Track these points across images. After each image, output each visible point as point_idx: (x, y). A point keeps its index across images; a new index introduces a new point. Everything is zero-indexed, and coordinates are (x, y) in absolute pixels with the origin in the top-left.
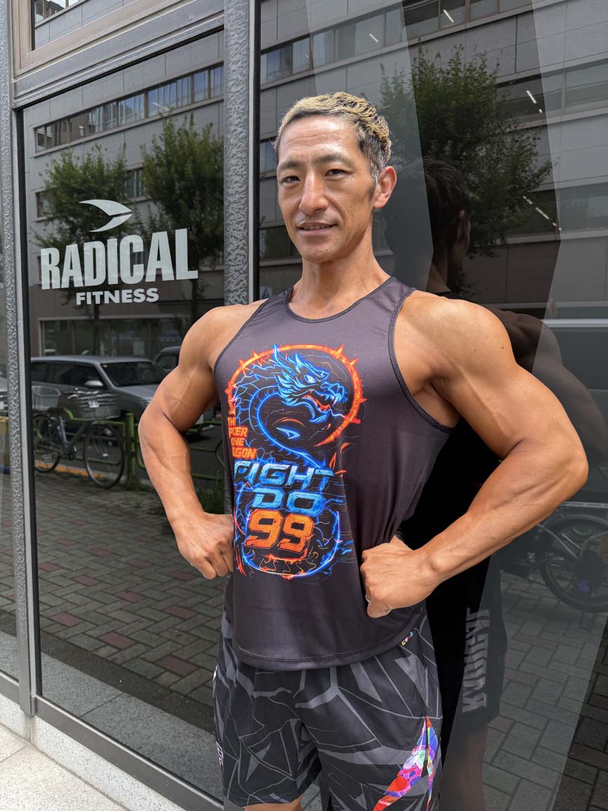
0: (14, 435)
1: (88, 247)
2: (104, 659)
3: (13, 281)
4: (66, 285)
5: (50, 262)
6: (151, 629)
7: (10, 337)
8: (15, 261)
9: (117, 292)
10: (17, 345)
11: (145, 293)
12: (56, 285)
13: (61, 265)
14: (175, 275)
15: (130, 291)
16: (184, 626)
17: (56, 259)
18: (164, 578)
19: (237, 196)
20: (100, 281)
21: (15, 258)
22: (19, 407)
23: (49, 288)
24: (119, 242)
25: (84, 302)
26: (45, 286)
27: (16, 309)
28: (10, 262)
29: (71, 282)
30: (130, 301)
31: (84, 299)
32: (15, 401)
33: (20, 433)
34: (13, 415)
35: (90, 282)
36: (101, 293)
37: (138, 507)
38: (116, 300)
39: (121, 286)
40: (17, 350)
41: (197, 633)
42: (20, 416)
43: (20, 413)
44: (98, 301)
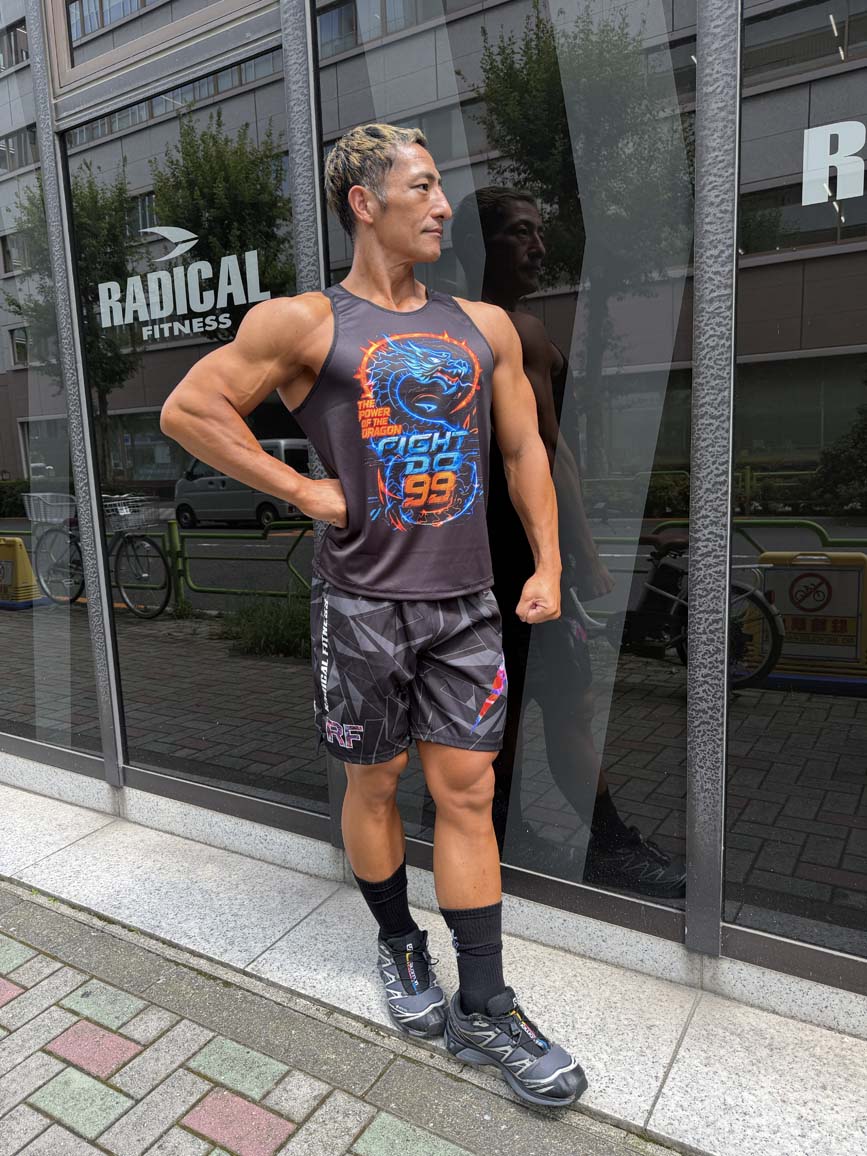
0: (81, 489)
1: (152, 278)
2: (185, 758)
3: (69, 321)
4: (129, 319)
5: (110, 298)
6: (232, 733)
7: (69, 383)
8: (69, 299)
9: (187, 322)
10: (78, 390)
11: (217, 320)
12: (118, 322)
13: (123, 300)
14: (247, 299)
15: (201, 319)
16: (269, 728)
17: (117, 295)
18: (239, 693)
19: (306, 214)
20: (167, 311)
21: (69, 295)
22: (85, 457)
23: (110, 325)
24: (186, 270)
25: (152, 337)
26: (106, 323)
27: (75, 351)
28: (64, 300)
29: (136, 318)
30: (202, 329)
31: (150, 333)
32: (80, 451)
33: (87, 484)
34: (78, 467)
35: (157, 314)
36: (170, 325)
37: (194, 633)
38: (186, 330)
39: (191, 315)
40: (79, 396)
41: (285, 732)
42: (86, 467)
43: (86, 463)
44: (167, 334)
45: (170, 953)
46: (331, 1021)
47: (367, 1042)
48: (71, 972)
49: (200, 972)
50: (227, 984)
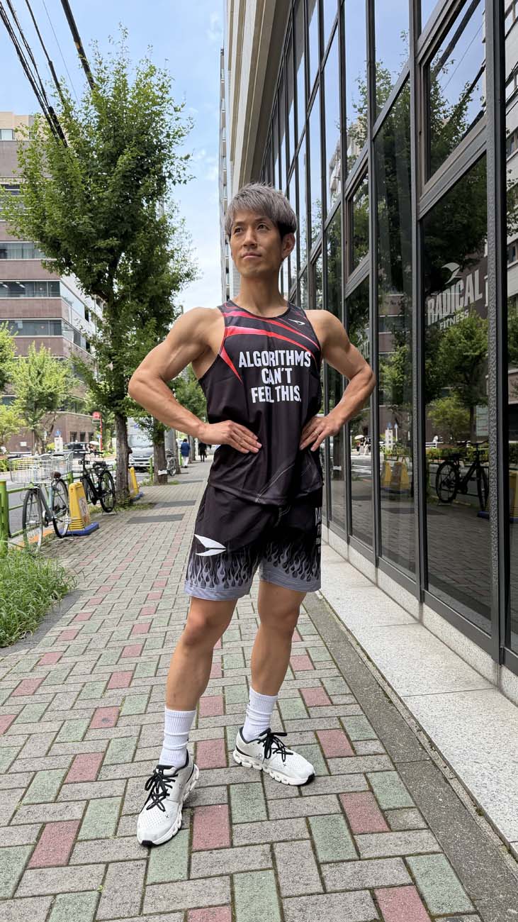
1: (444, 294)
4: (436, 320)
5: (431, 308)
12: (433, 321)
13: (435, 308)
17: (433, 306)
20: (448, 313)
23: (430, 324)
29: (438, 318)
31: (443, 326)
36: (449, 320)
39: (456, 313)
45: (381, 681)
46: (417, 734)
47: (423, 748)
48: (336, 670)
49: (385, 692)
50: (391, 702)
